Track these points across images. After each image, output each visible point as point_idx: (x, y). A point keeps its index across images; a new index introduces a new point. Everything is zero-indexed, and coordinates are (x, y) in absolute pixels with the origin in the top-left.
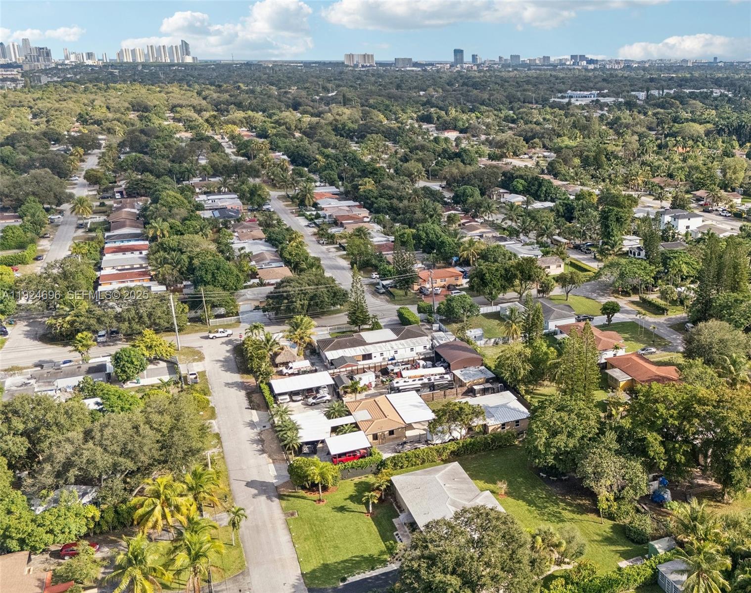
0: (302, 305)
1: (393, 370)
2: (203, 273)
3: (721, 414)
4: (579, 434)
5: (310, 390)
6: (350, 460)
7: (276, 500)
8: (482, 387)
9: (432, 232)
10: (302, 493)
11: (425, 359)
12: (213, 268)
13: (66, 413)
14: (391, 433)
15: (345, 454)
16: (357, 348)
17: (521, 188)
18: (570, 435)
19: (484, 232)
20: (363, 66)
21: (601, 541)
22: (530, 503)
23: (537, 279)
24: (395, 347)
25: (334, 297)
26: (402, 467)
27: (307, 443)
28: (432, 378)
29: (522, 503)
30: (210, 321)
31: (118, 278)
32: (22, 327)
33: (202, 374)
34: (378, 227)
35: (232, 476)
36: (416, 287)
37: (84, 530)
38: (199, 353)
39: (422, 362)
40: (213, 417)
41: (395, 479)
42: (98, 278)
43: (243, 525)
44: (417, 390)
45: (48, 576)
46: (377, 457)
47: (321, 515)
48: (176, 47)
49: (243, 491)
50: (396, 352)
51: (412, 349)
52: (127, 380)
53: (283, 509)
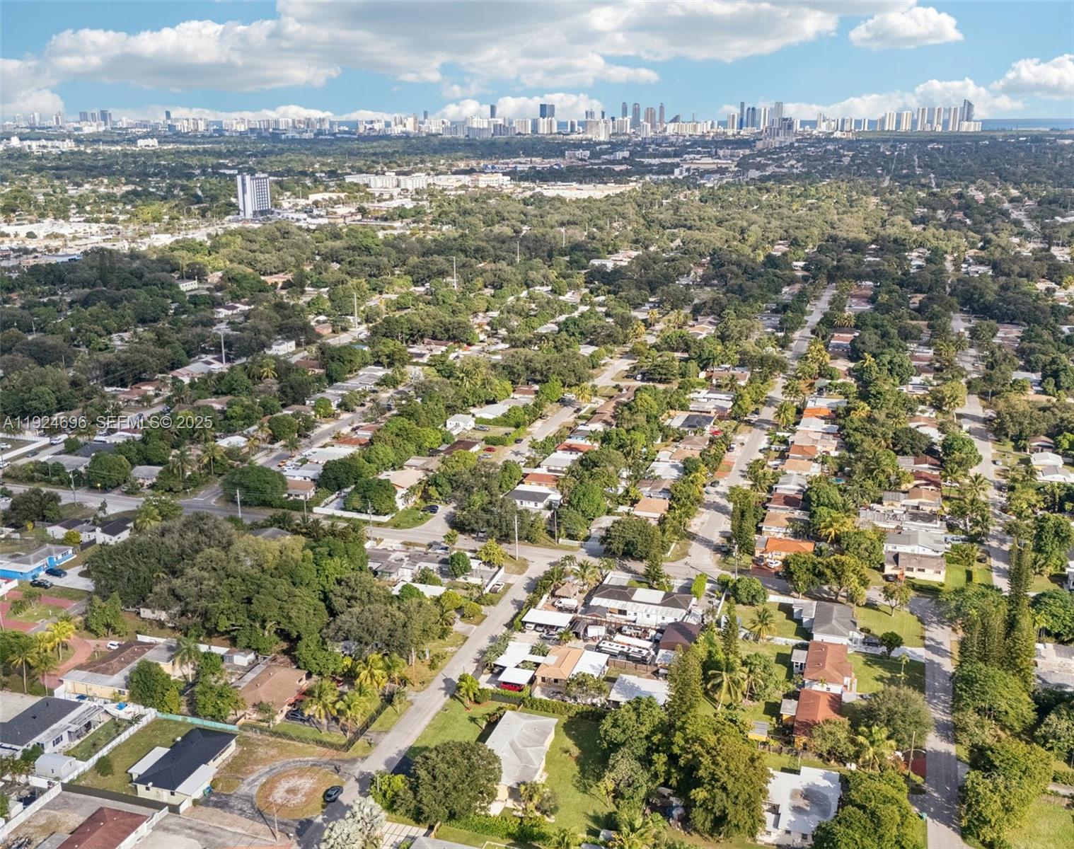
3: (703, 758)
4: (629, 733)
5: (552, 627)
7: (448, 696)
8: (667, 672)
11: (658, 631)
12: (581, 493)
14: (556, 681)
16: (620, 602)
17: (1065, 445)
18: (624, 731)
19: (924, 504)
22: (583, 771)
24: (649, 612)
26: (537, 709)
27: (499, 666)
28: (632, 649)
29: (577, 768)
30: (561, 540)
31: (540, 479)
32: (450, 508)
33: (508, 586)
34: (815, 470)
35: (443, 671)
36: (758, 554)
37: (339, 670)
38: (527, 567)
39: (652, 633)
40: (478, 624)
41: (509, 713)
42: (525, 476)
43: (416, 704)
44: (613, 655)
45: (305, 688)
46: (525, 694)
47: (459, 718)
48: (955, 109)
49: (439, 682)
50: (648, 616)
51: (663, 618)
52: (456, 576)
53: (446, 704)
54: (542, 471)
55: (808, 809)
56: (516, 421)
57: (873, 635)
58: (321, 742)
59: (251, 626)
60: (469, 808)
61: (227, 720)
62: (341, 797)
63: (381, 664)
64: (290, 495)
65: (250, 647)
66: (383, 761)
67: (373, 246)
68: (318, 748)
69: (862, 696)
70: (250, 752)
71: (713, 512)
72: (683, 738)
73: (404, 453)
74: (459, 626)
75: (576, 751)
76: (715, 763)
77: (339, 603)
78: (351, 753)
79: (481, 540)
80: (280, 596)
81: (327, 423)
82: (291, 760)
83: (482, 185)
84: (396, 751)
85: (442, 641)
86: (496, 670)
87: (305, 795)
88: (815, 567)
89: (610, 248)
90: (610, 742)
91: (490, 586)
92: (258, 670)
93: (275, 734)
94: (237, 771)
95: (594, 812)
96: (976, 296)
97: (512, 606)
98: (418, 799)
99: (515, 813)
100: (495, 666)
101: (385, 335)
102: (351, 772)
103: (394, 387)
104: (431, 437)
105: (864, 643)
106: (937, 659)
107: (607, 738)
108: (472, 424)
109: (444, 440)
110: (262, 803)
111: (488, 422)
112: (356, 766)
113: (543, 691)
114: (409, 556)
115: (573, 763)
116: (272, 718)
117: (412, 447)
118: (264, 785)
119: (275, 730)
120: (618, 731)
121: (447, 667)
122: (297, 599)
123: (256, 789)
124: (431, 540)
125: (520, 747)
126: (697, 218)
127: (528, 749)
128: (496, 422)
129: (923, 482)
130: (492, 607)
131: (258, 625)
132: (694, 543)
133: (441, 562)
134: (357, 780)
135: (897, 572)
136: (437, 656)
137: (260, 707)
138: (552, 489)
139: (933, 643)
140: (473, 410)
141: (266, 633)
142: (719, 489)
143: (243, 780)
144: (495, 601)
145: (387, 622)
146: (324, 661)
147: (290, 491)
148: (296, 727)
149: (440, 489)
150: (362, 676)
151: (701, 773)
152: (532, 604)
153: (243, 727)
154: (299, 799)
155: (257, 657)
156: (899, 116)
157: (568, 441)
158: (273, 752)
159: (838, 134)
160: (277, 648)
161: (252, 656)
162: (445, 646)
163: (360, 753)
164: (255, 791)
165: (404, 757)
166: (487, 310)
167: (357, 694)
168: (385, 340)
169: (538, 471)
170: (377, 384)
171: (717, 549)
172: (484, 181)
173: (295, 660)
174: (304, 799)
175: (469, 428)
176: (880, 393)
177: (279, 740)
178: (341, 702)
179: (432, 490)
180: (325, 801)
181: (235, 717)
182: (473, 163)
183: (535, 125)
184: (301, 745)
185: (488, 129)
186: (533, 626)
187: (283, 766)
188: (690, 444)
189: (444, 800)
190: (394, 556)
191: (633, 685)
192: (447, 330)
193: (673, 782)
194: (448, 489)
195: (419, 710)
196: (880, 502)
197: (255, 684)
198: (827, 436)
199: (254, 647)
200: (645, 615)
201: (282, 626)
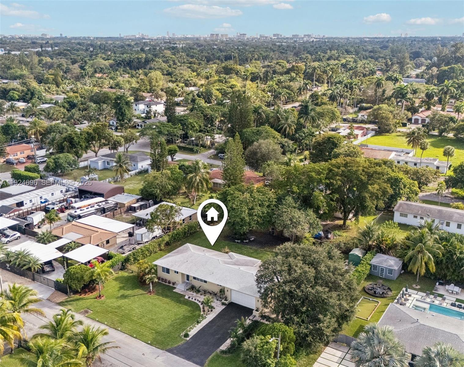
1: (53, 208)
8: (139, 204)
10: (77, 296)
14: (108, 242)
24: (40, 194)
28: (100, 204)
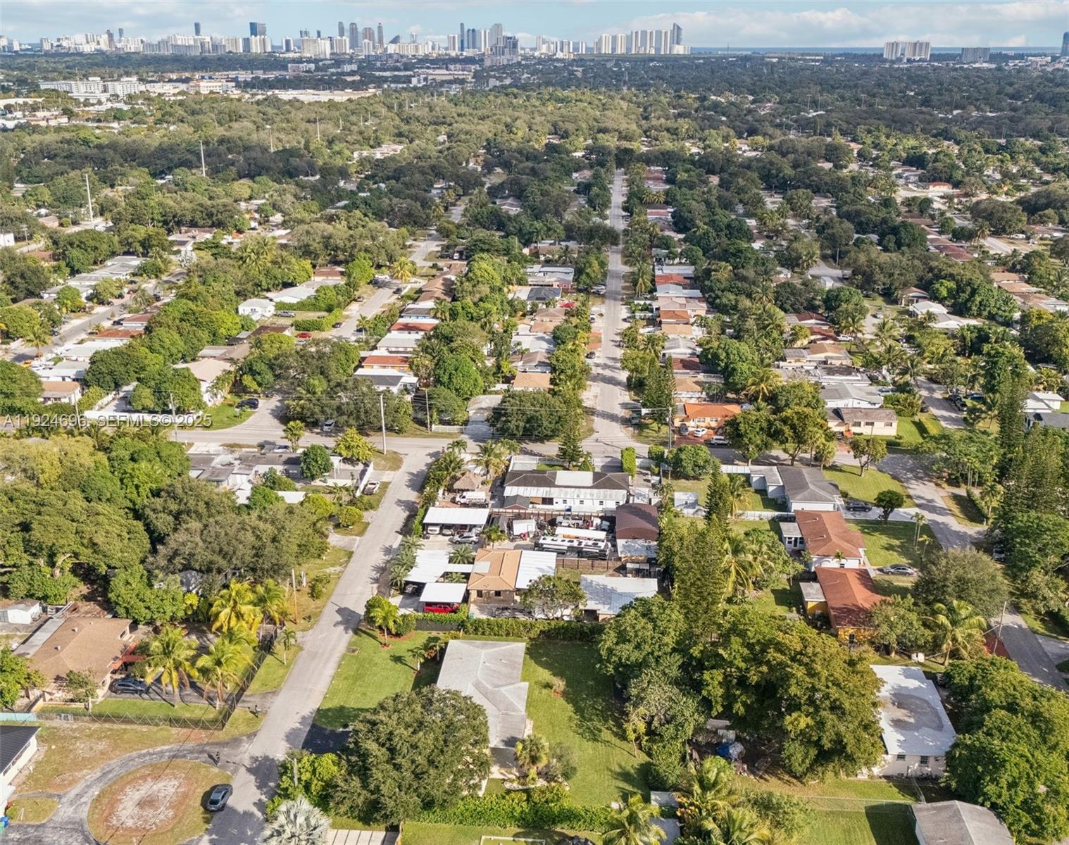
0: (517, 427)
2: (442, 372)
3: (789, 670)
4: (647, 648)
5: (464, 527)
6: (440, 612)
7: (351, 632)
8: (637, 566)
9: (735, 352)
11: (603, 518)
12: (452, 367)
13: (207, 503)
14: (498, 593)
15: (436, 604)
16: (542, 489)
17: (945, 293)
18: (638, 647)
19: (832, 358)
20: (909, 61)
21: (619, 774)
22: (578, 710)
23: (810, 441)
24: (582, 497)
25: (557, 423)
26: (483, 634)
27: (414, 583)
28: (584, 543)
29: (570, 707)
30: (433, 426)
31: (383, 361)
32: (274, 402)
33: (385, 485)
34: (698, 333)
35: (333, 599)
36: (677, 423)
37: (181, 614)
38: (401, 461)
39: (597, 521)
40: (361, 534)
41: (452, 643)
42: (364, 359)
43: (307, 647)
44: (560, 553)
45: (132, 645)
46: (461, 616)
47: (376, 659)
48: (666, 33)
49: (330, 615)
50: (582, 502)
51: (601, 503)
52: (313, 478)
53: (350, 643)
54: (381, 352)
55: (912, 720)
56: (328, 304)
57: (851, 498)
58: (177, 721)
59: (31, 564)
60: (454, 790)
61: (15, 707)
62: (231, 801)
63: (250, 596)
64: (47, 399)
65: (32, 596)
66: (282, 735)
67: (93, 139)
68: (174, 731)
69: (879, 570)
70: (64, 751)
71: (601, 384)
72: (743, 645)
73: (195, 341)
74: (335, 539)
75: (559, 684)
76: (812, 673)
77: (162, 522)
78: (230, 730)
79: (328, 434)
80: (75, 515)
81: (78, 317)
82: (134, 754)
83: (204, 91)
84: (298, 718)
85: (318, 561)
86: (409, 589)
87: (172, 806)
88: (770, 423)
89: (372, 143)
90: (619, 664)
91: (362, 487)
92: (51, 627)
93: (99, 717)
94: (48, 784)
95: (620, 766)
96: (774, 172)
97: (399, 508)
98: (372, 787)
99: (508, 785)
100: (407, 583)
101: (132, 221)
102: (237, 759)
103: (157, 277)
104: (226, 322)
105: (848, 509)
106: (939, 519)
107: (614, 659)
108: (271, 309)
109: (243, 327)
110: (101, 830)
111: (291, 307)
112: (242, 749)
113: (482, 610)
114: (240, 459)
115: (562, 701)
116: (90, 693)
117: (204, 335)
118: (97, 800)
119: (97, 711)
120: (629, 647)
121: (335, 592)
122: (101, 518)
123: (86, 809)
124: (261, 440)
125: (489, 687)
126: (455, 115)
127: (503, 689)
128: (302, 306)
129: (819, 337)
130: (372, 512)
131: (41, 561)
132: (595, 418)
133: (286, 463)
134: (249, 770)
135: (842, 429)
136: (318, 580)
137: (69, 680)
138: (403, 371)
139: (924, 502)
140: (269, 295)
141: (57, 572)
142: (596, 360)
143: (60, 797)
144: (374, 504)
145: (249, 537)
146: (158, 601)
147: (46, 394)
148: (129, 703)
149: (258, 378)
150: (222, 616)
151: (793, 690)
152: (429, 501)
153: (42, 714)
154: (164, 814)
155: (45, 610)
156: (614, 39)
157: (401, 321)
158: (102, 746)
159: (560, 55)
160: (75, 593)
161: (36, 609)
162: (324, 566)
163: (243, 728)
164: (84, 813)
165: (313, 726)
166: (251, 198)
167: (226, 642)
168: (133, 226)
169: (375, 353)
170: (134, 275)
171: (626, 422)
172: (205, 87)
173: (109, 607)
174: (171, 813)
175: (268, 315)
176: (740, 251)
177: (107, 725)
178: (205, 657)
179: (248, 380)
180: (207, 810)
181: (26, 701)
182: (187, 75)
183: (247, 42)
184: (145, 728)
185: (195, 47)
186: (438, 529)
187: (123, 765)
188: (547, 315)
189: (415, 785)
190: (217, 462)
191: (605, 588)
192: (210, 215)
193: (739, 708)
194: (269, 377)
195: (314, 656)
196: (784, 359)
197: (53, 646)
198: (692, 301)
199: (40, 594)
200: (577, 502)
201: (83, 559)
